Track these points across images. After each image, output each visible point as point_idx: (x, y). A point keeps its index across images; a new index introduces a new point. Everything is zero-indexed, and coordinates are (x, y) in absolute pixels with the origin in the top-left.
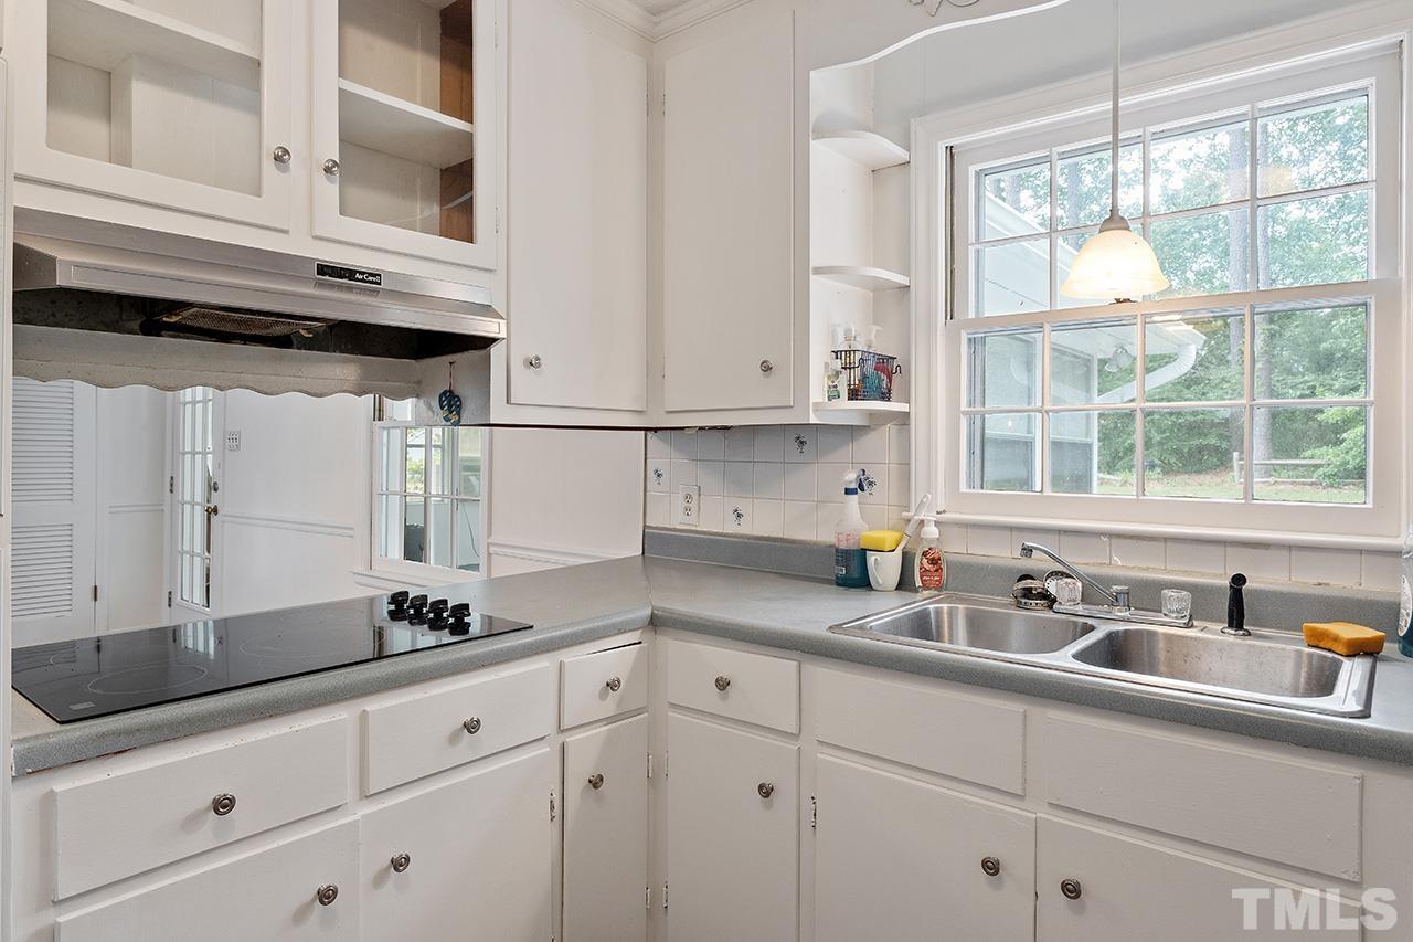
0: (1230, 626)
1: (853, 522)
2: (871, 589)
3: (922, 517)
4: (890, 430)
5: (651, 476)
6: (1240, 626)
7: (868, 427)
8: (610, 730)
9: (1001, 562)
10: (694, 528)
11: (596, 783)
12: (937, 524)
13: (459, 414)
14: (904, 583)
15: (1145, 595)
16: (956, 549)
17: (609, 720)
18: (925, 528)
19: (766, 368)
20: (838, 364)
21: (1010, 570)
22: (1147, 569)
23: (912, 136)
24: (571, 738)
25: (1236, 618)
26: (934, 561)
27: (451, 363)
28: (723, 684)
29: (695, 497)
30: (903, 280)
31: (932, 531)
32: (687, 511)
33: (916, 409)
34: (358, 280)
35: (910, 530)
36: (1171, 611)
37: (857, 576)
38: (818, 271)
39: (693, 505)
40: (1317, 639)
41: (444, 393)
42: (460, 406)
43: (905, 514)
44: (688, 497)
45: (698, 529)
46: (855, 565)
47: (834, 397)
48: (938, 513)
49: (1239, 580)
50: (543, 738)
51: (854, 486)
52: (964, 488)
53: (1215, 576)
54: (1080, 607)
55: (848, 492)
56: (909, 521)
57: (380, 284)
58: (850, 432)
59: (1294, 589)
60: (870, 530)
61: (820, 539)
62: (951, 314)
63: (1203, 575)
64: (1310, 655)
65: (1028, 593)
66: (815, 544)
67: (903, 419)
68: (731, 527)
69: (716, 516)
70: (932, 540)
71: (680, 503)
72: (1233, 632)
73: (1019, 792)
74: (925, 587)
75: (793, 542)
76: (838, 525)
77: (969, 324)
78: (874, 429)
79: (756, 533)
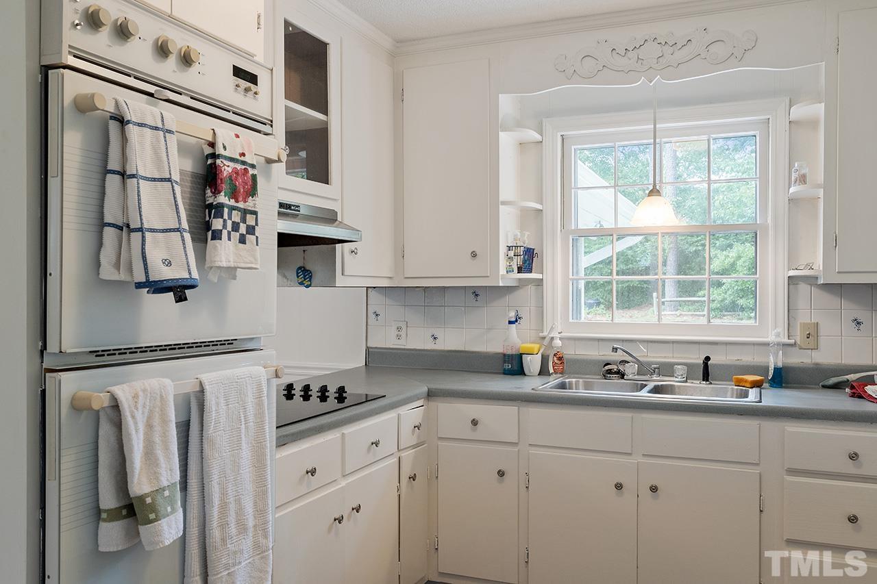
0: (703, 380)
1: (514, 339)
2: (525, 375)
3: (552, 335)
4: (531, 289)
5: (372, 316)
6: (707, 380)
7: (518, 286)
8: (416, 451)
9: (594, 358)
10: (403, 347)
11: (413, 478)
12: (560, 339)
13: (310, 281)
14: (543, 372)
15: (666, 369)
16: (569, 352)
17: (414, 447)
18: (555, 341)
19: (474, 255)
20: (511, 253)
21: (599, 361)
22: (665, 357)
23: (544, 128)
24: (403, 454)
25: (706, 377)
26: (560, 359)
27: (304, 251)
28: (475, 423)
29: (404, 330)
30: (539, 207)
31: (558, 343)
32: (399, 337)
33: (547, 277)
34: (292, 210)
35: (546, 342)
36: (678, 375)
37: (516, 369)
38: (504, 203)
39: (403, 333)
40: (739, 383)
41: (300, 268)
42: (311, 276)
43: (541, 334)
44: (399, 329)
45: (406, 347)
46: (515, 363)
47: (510, 272)
48: (559, 333)
49: (708, 359)
50: (393, 454)
51: (514, 319)
52: (571, 320)
53: (695, 359)
54: (636, 377)
55: (510, 322)
56: (545, 338)
57: (299, 211)
58: (509, 290)
59: (728, 363)
60: (523, 343)
61: (488, 350)
62: (563, 226)
63: (691, 359)
64: (737, 389)
65: (610, 372)
66: (486, 353)
67: (539, 283)
68: (429, 345)
69: (418, 339)
70: (558, 348)
71: (394, 332)
72: (704, 382)
73: (630, 452)
74: (555, 372)
75: (473, 352)
76: (505, 341)
77: (573, 232)
78: (521, 288)
79: (446, 348)
